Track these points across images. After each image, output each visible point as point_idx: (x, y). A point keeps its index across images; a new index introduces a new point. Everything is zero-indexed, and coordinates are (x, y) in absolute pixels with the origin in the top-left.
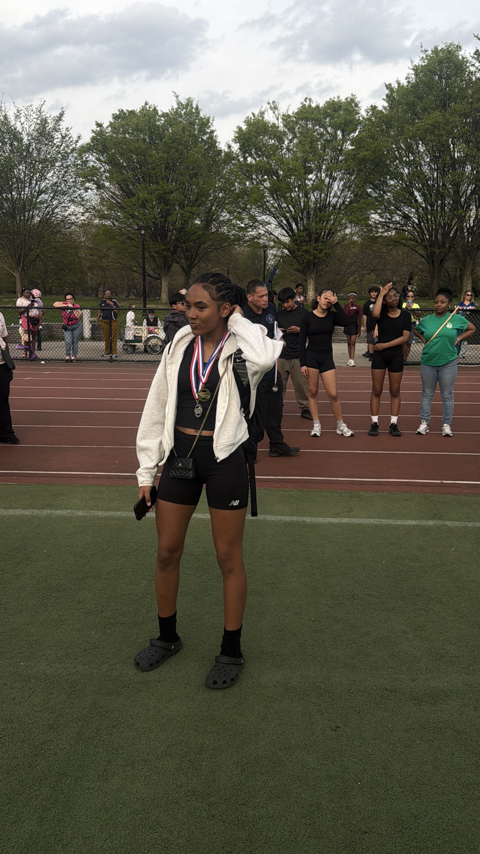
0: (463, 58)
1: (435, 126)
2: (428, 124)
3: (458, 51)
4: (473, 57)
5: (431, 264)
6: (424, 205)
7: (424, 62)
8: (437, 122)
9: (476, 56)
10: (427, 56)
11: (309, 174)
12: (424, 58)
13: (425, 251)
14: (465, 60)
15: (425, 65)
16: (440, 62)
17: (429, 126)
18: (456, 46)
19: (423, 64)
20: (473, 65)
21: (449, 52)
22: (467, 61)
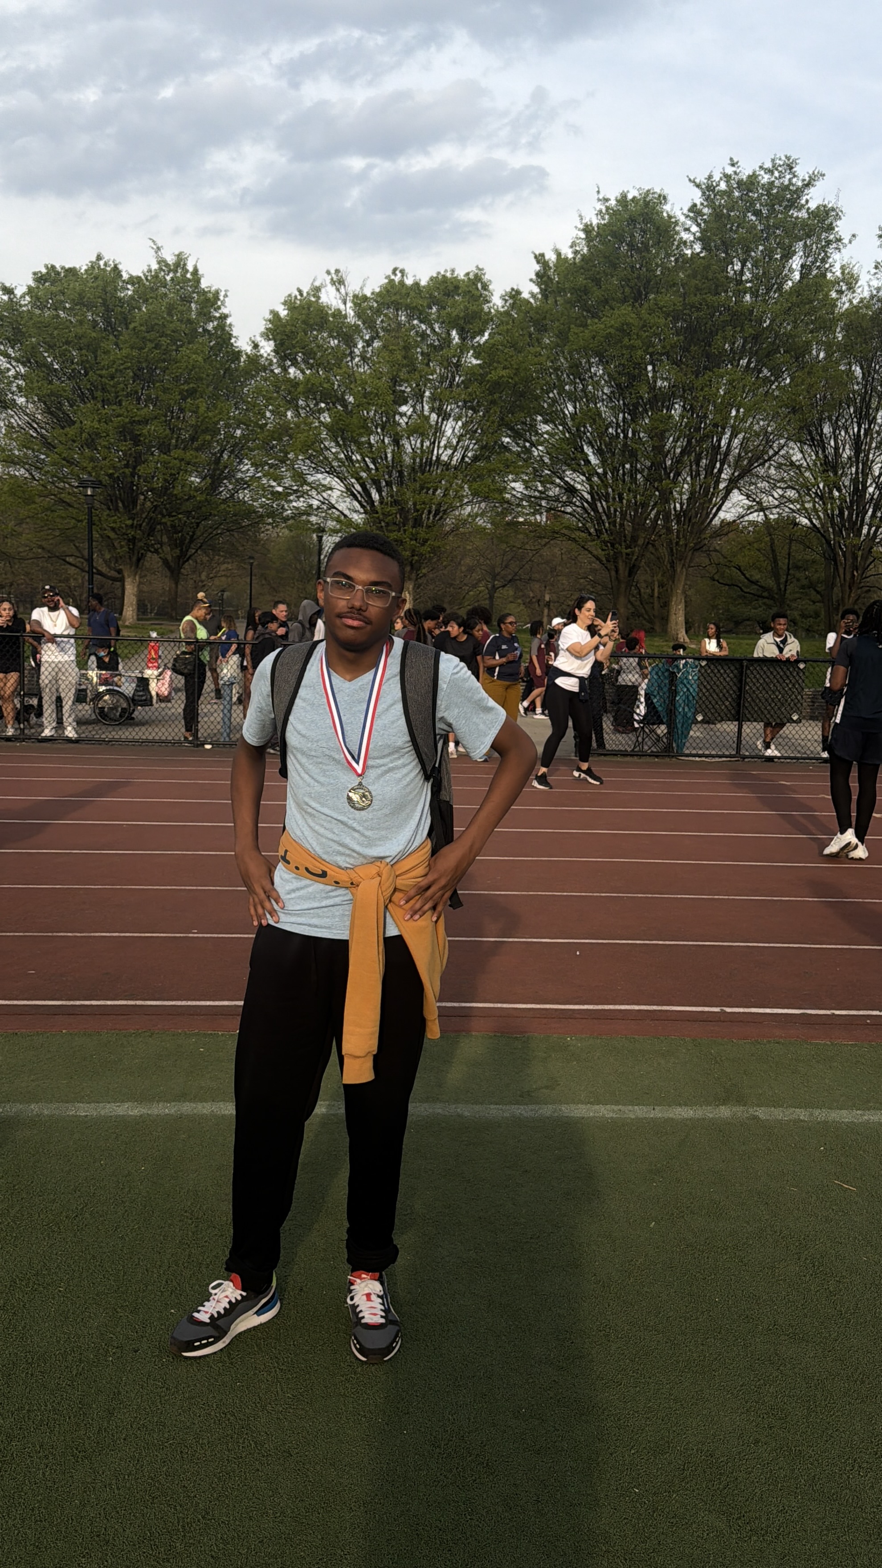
0: (670, 217)
1: (624, 330)
2: (612, 326)
3: (661, 203)
4: (687, 216)
5: (613, 573)
6: (600, 471)
7: (604, 219)
8: (627, 324)
9: (692, 215)
10: (607, 208)
11: (400, 406)
12: (604, 211)
13: (603, 550)
14: (673, 220)
15: (605, 225)
16: (632, 221)
17: (612, 331)
18: (656, 196)
19: (603, 222)
20: (687, 230)
21: (647, 204)
22: (676, 223)
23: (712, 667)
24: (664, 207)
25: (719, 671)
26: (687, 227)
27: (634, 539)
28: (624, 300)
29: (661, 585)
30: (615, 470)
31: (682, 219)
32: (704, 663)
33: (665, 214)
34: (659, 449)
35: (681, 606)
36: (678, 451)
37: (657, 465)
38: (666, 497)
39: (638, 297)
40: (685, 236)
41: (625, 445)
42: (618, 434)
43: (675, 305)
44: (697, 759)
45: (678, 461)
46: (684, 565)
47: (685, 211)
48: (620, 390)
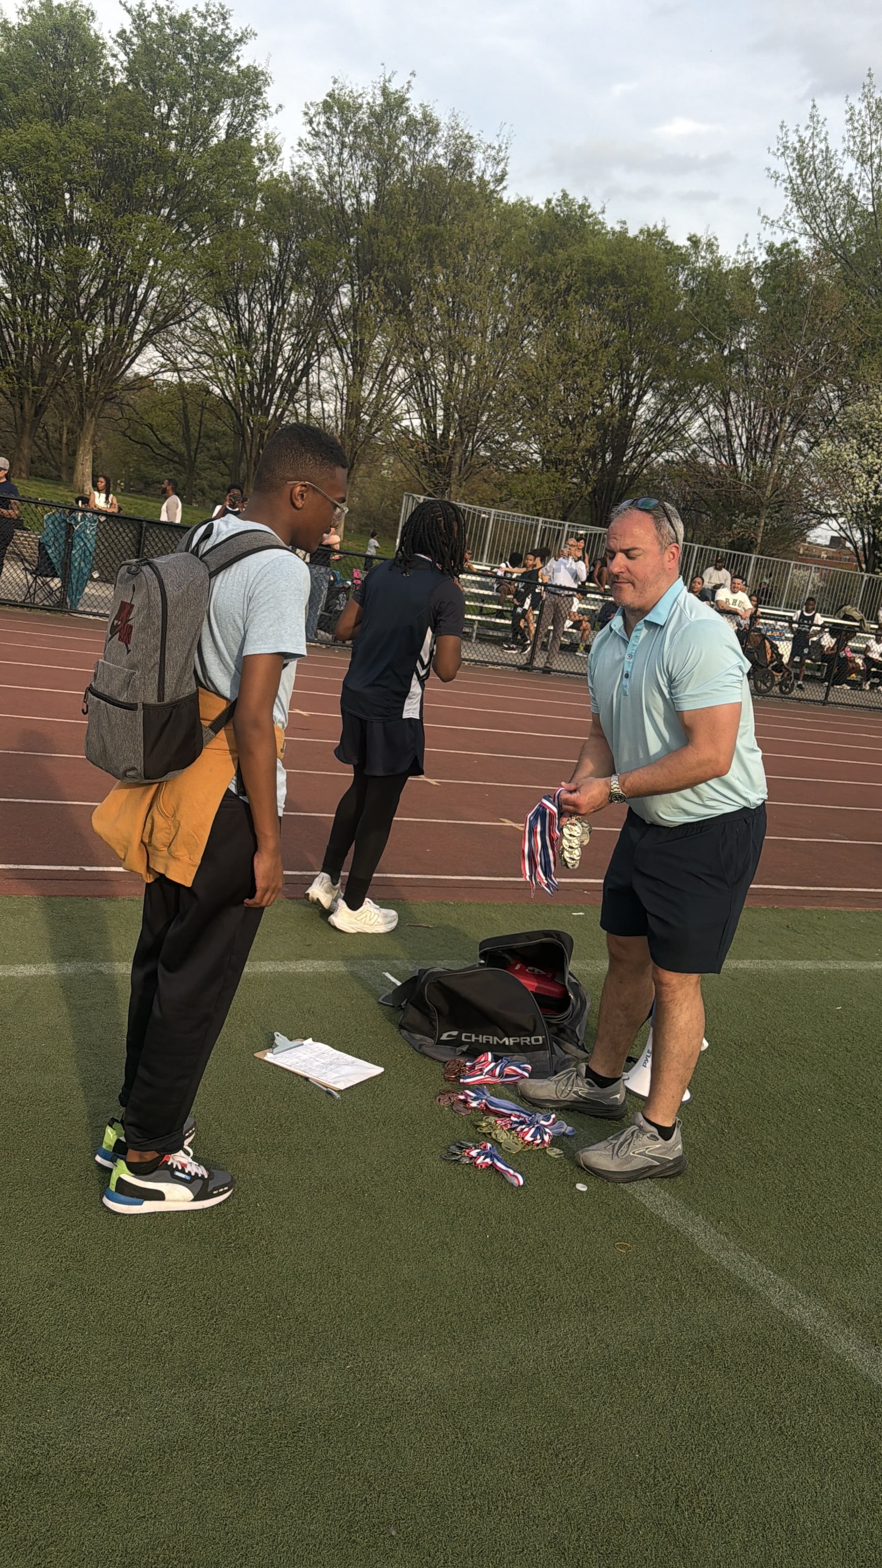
5: (18, 410)
9: (120, 41)
14: (101, 41)
20: (115, 56)
23: (111, 524)
24: (92, 24)
25: (118, 529)
26: (115, 52)
27: (43, 377)
28: (43, 116)
29: (71, 431)
30: (24, 298)
31: (110, 43)
32: (103, 519)
33: (92, 33)
34: (73, 285)
35: (89, 457)
36: (93, 291)
37: (70, 302)
38: (78, 338)
39: (58, 116)
40: (112, 62)
41: (37, 274)
42: (29, 262)
43: (97, 134)
44: (91, 617)
45: (92, 303)
46: (93, 414)
47: (114, 36)
48: (33, 214)
